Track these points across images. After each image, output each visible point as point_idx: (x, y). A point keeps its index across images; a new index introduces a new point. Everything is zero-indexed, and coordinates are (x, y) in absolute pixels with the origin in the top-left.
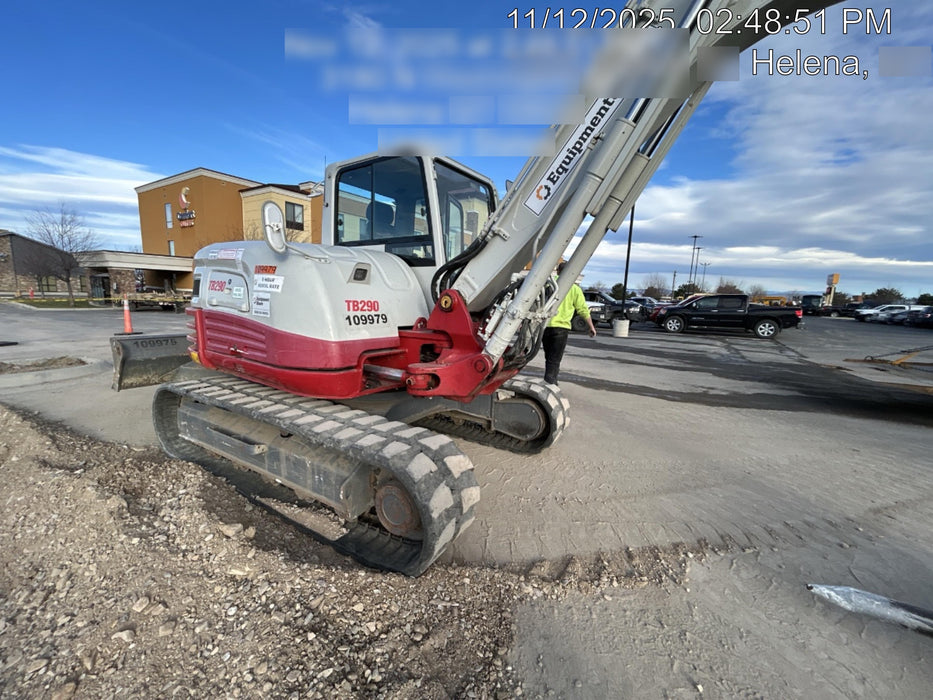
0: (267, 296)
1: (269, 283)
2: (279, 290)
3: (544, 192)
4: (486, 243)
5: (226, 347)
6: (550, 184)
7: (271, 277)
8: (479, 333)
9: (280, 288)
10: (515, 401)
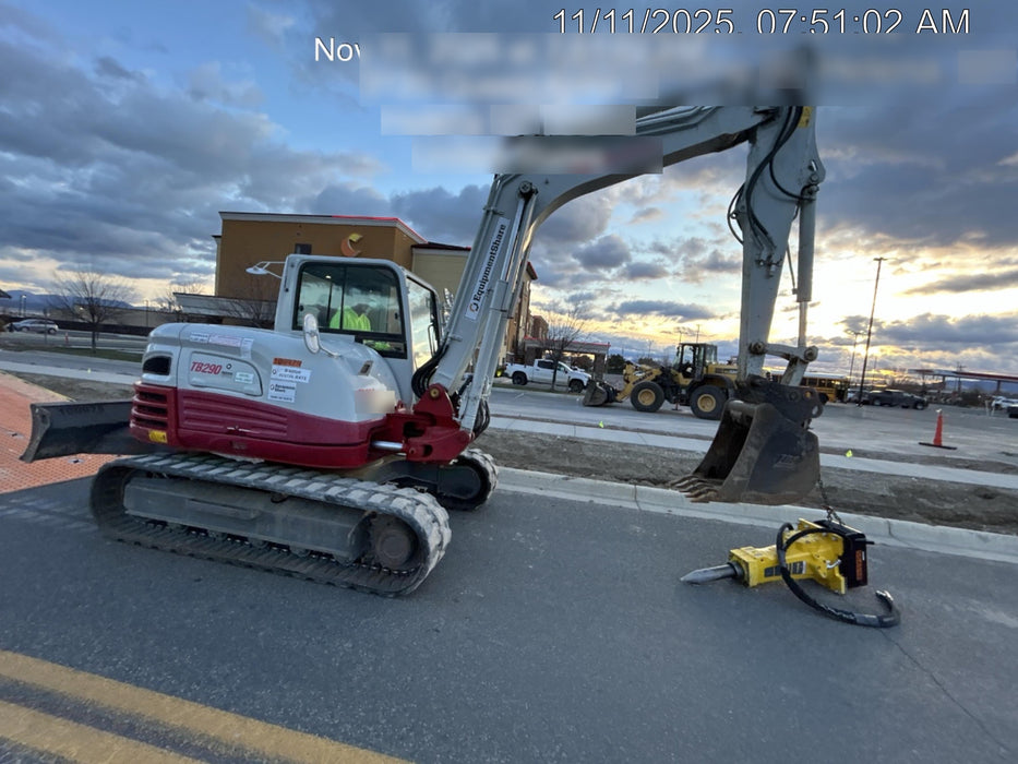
0: (294, 385)
1: (295, 375)
2: (307, 381)
3: (474, 307)
4: (448, 347)
5: (222, 427)
6: (476, 302)
7: (297, 369)
8: (454, 418)
9: (308, 379)
10: (459, 467)
